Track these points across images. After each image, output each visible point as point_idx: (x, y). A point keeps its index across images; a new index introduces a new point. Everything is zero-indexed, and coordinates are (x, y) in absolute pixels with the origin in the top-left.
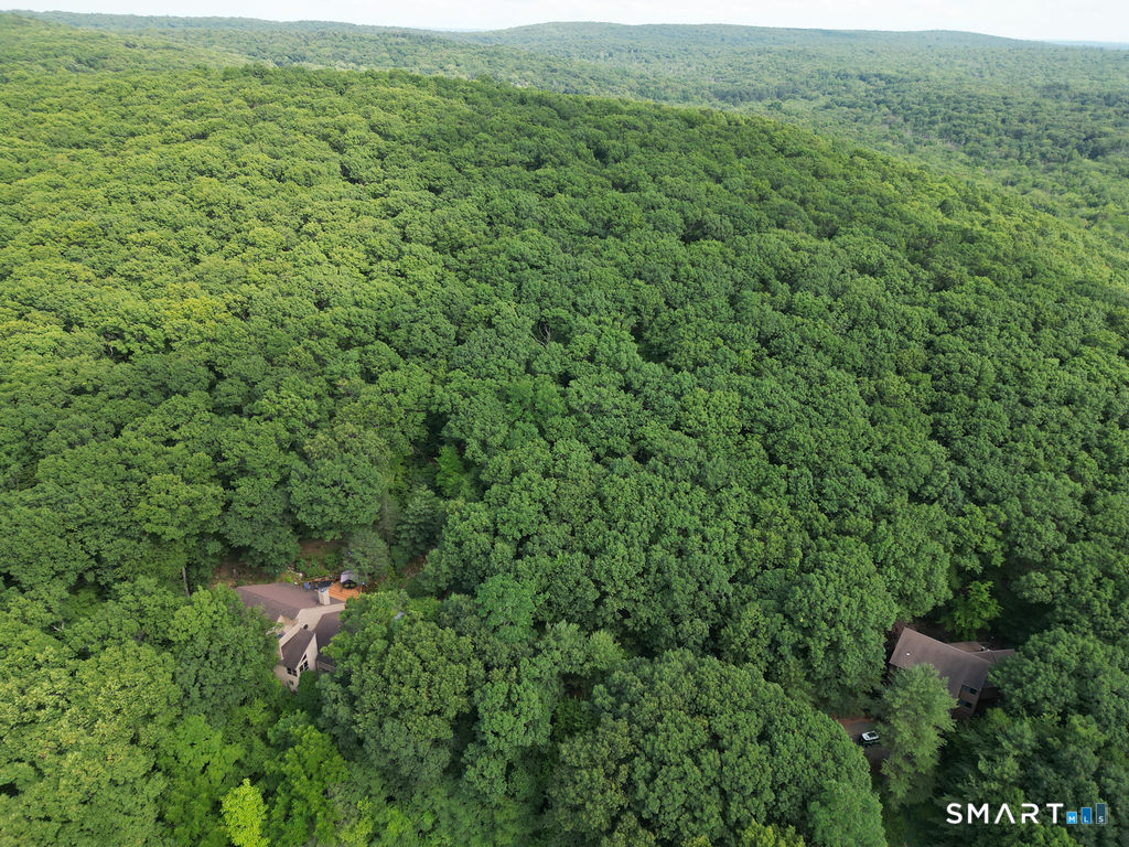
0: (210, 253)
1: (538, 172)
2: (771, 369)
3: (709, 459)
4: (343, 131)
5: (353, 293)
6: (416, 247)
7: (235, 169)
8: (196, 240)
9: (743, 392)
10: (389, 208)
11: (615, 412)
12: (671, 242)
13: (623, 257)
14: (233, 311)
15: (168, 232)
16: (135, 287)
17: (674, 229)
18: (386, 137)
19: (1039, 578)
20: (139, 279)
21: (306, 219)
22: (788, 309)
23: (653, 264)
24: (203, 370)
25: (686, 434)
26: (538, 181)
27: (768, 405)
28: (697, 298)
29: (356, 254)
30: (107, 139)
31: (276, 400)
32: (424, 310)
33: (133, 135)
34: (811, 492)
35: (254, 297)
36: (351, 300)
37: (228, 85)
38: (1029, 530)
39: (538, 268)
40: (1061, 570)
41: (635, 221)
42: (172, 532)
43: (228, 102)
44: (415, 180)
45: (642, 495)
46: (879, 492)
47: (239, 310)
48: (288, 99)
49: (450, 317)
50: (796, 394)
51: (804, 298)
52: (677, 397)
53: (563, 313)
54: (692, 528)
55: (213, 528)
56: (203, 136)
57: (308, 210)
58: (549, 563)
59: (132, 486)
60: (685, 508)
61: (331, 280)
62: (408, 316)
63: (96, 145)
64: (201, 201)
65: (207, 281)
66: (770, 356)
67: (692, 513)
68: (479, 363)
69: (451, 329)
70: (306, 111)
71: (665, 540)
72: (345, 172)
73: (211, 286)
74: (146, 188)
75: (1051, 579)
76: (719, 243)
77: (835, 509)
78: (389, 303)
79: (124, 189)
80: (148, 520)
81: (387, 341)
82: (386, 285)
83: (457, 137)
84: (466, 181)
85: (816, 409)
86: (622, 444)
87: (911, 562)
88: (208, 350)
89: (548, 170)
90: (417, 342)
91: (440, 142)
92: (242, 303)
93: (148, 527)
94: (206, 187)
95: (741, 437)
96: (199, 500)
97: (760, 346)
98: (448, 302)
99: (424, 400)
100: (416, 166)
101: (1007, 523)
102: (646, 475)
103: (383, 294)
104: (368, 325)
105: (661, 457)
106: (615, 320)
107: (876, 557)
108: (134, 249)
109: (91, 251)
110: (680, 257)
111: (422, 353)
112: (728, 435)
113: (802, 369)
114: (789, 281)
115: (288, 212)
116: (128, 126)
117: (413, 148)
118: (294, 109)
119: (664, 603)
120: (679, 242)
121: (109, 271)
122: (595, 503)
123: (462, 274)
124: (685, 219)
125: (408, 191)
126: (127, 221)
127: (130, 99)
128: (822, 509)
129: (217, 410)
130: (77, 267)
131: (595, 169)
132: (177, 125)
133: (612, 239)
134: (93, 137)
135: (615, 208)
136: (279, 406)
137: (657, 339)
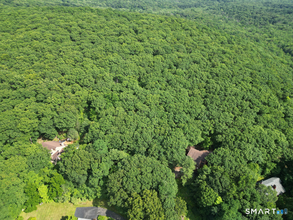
0: (37, 61)
1: (120, 37)
2: (168, 88)
3: (151, 111)
4: (71, 26)
5: (71, 71)
6: (86, 59)
7: (43, 38)
8: (33, 58)
9: (161, 95)
10: (81, 48)
11: (131, 100)
12: (150, 57)
13: (137, 60)
14: (42, 76)
15: (26, 56)
16: (18, 71)
17: (150, 52)
18: (82, 28)
19: (220, 136)
20: (19, 69)
21: (60, 51)
22: (175, 73)
23: (144, 63)
24: (33, 92)
25: (147, 105)
26: (119, 40)
27: (166, 98)
28: (153, 71)
29: (71, 61)
30: (12, 30)
31: (50, 99)
32: (87, 76)
33: (18, 28)
34: (173, 118)
35: (47, 73)
36: (70, 73)
37: (43, 13)
38: (219, 126)
39: (116, 63)
40: (225, 134)
41: (141, 51)
42: (27, 130)
43: (43, 18)
44: (88, 40)
45: (134, 119)
46: (188, 117)
48: (58, 17)
49: (93, 77)
50: (173, 95)
51: (179, 70)
52: (145, 96)
53: (121, 75)
54: (145, 127)
55: (36, 129)
56: (36, 28)
57: (61, 49)
58: (112, 136)
59: (17, 120)
60: (144, 122)
61: (65, 68)
62: (83, 77)
63: (8, 31)
64: (34, 47)
65: (35, 69)
66: (169, 85)
67: (145, 123)
68: (99, 89)
69: (93, 80)
70: (62, 20)
71: (138, 130)
72: (71, 38)
73: (36, 70)
74: (21, 44)
75: (222, 136)
76: (161, 56)
77: (177, 122)
78: (79, 74)
79: (15, 44)
80: (21, 128)
81: (78, 83)
82: (78, 69)
83: (100, 28)
84: (101, 40)
85: (177, 98)
86: (132, 108)
87: (192, 133)
88: (35, 86)
89: (122, 37)
90: (85, 84)
91: (95, 29)
92: (44, 74)
93: (21, 130)
94: (36, 43)
95: (159, 105)
96: (33, 123)
97: (166, 83)
98: (93, 73)
99: (86, 98)
100: (89, 36)
101: (215, 124)
102: (136, 115)
103: (78, 71)
104: (73, 79)
105: (140, 110)
106: (133, 77)
107: (184, 133)
108: (18, 61)
109: (7, 61)
110: (151, 60)
111: (86, 86)
112: (156, 105)
113: (175, 89)
114: (177, 66)
115: (56, 49)
116: (17, 26)
117: (88, 31)
118: (59, 20)
119: (136, 144)
120: (152, 55)
121: (12, 67)
122: (124, 122)
123: (98, 65)
124: (154, 50)
125: (86, 43)
126: (16, 53)
127: (18, 17)
128: (175, 122)
129: (37, 101)
130: (3, 66)
131: (134, 36)
132: (29, 25)
133: (135, 55)
134: (8, 29)
135: (137, 47)
136: (51, 101)
137: (144, 81)
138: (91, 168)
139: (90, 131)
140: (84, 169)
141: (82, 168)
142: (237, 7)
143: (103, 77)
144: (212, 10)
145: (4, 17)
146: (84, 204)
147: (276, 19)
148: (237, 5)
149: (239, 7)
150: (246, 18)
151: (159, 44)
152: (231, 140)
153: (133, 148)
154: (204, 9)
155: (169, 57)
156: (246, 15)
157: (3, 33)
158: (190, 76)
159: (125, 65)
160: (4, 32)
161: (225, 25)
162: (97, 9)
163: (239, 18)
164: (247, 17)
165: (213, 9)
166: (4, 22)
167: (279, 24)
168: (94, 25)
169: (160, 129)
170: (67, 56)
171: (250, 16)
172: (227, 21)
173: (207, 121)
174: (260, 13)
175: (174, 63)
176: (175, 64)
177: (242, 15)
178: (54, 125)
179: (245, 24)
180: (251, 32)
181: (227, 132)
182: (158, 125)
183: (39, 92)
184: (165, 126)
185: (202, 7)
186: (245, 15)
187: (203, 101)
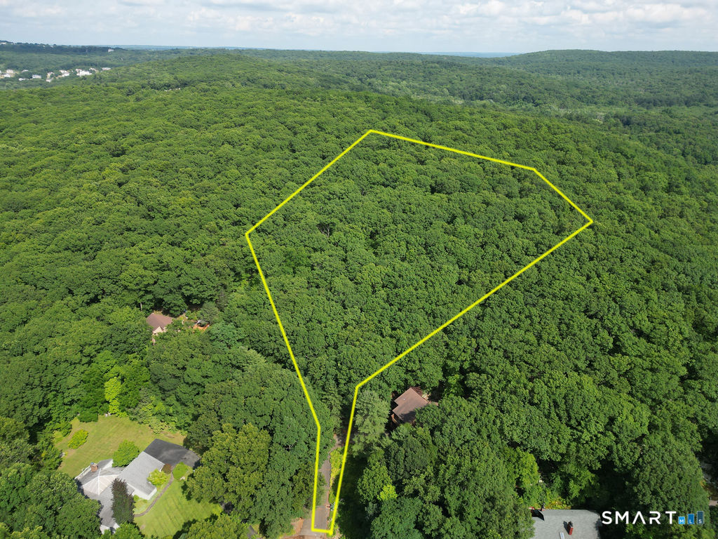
53: (335, 220)
146: (170, 437)
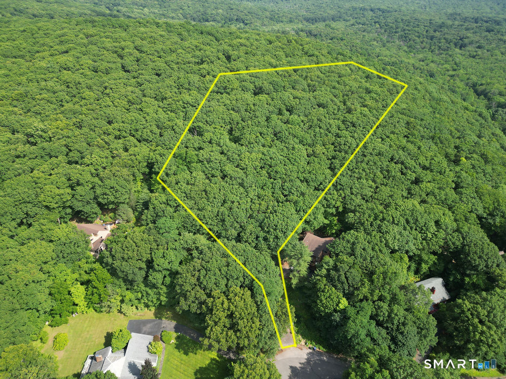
0: (68, 102)
1: (201, 66)
2: (275, 145)
3: (246, 177)
4: (123, 49)
5: (122, 118)
6: (147, 99)
7: (78, 67)
8: (62, 97)
9: (263, 154)
10: (138, 83)
11: (216, 161)
12: (248, 96)
13: (228, 102)
14: (76, 126)
15: (52, 95)
16: (39, 117)
17: (249, 90)
18: (141, 52)
19: (351, 215)
20: (40, 113)
21: (106, 88)
22: (287, 122)
23: (239, 105)
24: (64, 148)
25: (240, 169)
26: (200, 71)
27: (271, 158)
28: (253, 118)
29: (123, 102)
30: (27, 54)
31: (90, 159)
32: (148, 124)
33: (38, 52)
34: (280, 188)
35: (84, 120)
36: (121, 121)
37: (78, 28)
38: (351, 199)
39: (195, 106)
40: (359, 212)
41: (235, 87)
42: (53, 205)
43: (78, 36)
44: (150, 71)
45: (220, 190)
46: (303, 187)
47: (78, 125)
48: (102, 34)
49: (158, 127)
50: (282, 154)
51: (294, 117)
52: (239, 155)
54: (236, 201)
55: (68, 204)
56: (67, 52)
57: (107, 84)
58: (184, 213)
59: (38, 190)
60: (235, 194)
61: (113, 113)
62: (142, 127)
63: (22, 57)
64: (64, 81)
65: (66, 114)
66: (277, 140)
67: (237, 196)
68: (167, 144)
69: (158, 131)
70: (109, 40)
71: (226, 205)
72: (123, 67)
73: (67, 116)
74: (43, 76)
75: (355, 215)
76: (266, 96)
77: (287, 194)
78: (135, 121)
79: (34, 77)
80: (44, 201)
81: (133, 136)
82: (134, 114)
83: (169, 51)
84: (171, 71)
85: (288, 159)
86: (218, 173)
88: (65, 140)
89: (205, 66)
90: (145, 136)
91: (162, 54)
92: (79, 122)
93: (45, 204)
94: (66, 75)
95: (261, 170)
96: (63, 194)
97: (273, 136)
98: (157, 121)
99: (146, 158)
100: (151, 65)
101: (345, 197)
102: (223, 183)
103: (133, 118)
104: (126, 130)
105: (229, 177)
106: (221, 127)
107: (296, 209)
108: (38, 102)
109: (21, 102)
110: (249, 102)
111: (146, 140)
112: (255, 169)
113: (287, 145)
114: (290, 111)
115: (99, 85)
116: (36, 48)
117: (151, 57)
118: (104, 39)
119: (222, 226)
120: (252, 95)
121: (29, 111)
122: (204, 193)
123: (165, 109)
124: (255, 86)
125: (147, 75)
126: (35, 90)
127: (36, 35)
128: (283, 193)
129: (70, 163)
130: (16, 109)
131: (224, 64)
132: (55, 47)
133: (225, 94)
134: (21, 53)
135: (228, 81)
136: (91, 161)
137: (237, 134)
138: (152, 259)
139: (151, 207)
140: (140, 260)
141: (137, 258)
142: (402, 20)
143: (173, 126)
144: (361, 26)
145: (15, 35)
146: (141, 316)
147: (466, 41)
148: (404, 18)
149: (406, 20)
150: (417, 38)
151: (264, 77)
152: (367, 220)
153: (217, 231)
154: (348, 23)
155: (279, 97)
156: (417, 34)
157: (14, 60)
158: (311, 126)
159: (208, 109)
160: (16, 58)
161: (380, 50)
162: (166, 23)
163: (404, 38)
164: (419, 37)
165: (363, 25)
166: (15, 42)
167: (470, 49)
168: (161, 46)
169: (260, 204)
170: (116, 95)
171: (423, 35)
172: (384, 43)
173: (332, 192)
174: (441, 31)
175: (286, 106)
176: (288, 107)
177: (410, 34)
178: (96, 198)
179: (414, 49)
180: (423, 61)
181: (362, 209)
182: (256, 198)
183: (72, 149)
184: (268, 200)
185: (344, 20)
186: (414, 34)
187: (328, 163)
